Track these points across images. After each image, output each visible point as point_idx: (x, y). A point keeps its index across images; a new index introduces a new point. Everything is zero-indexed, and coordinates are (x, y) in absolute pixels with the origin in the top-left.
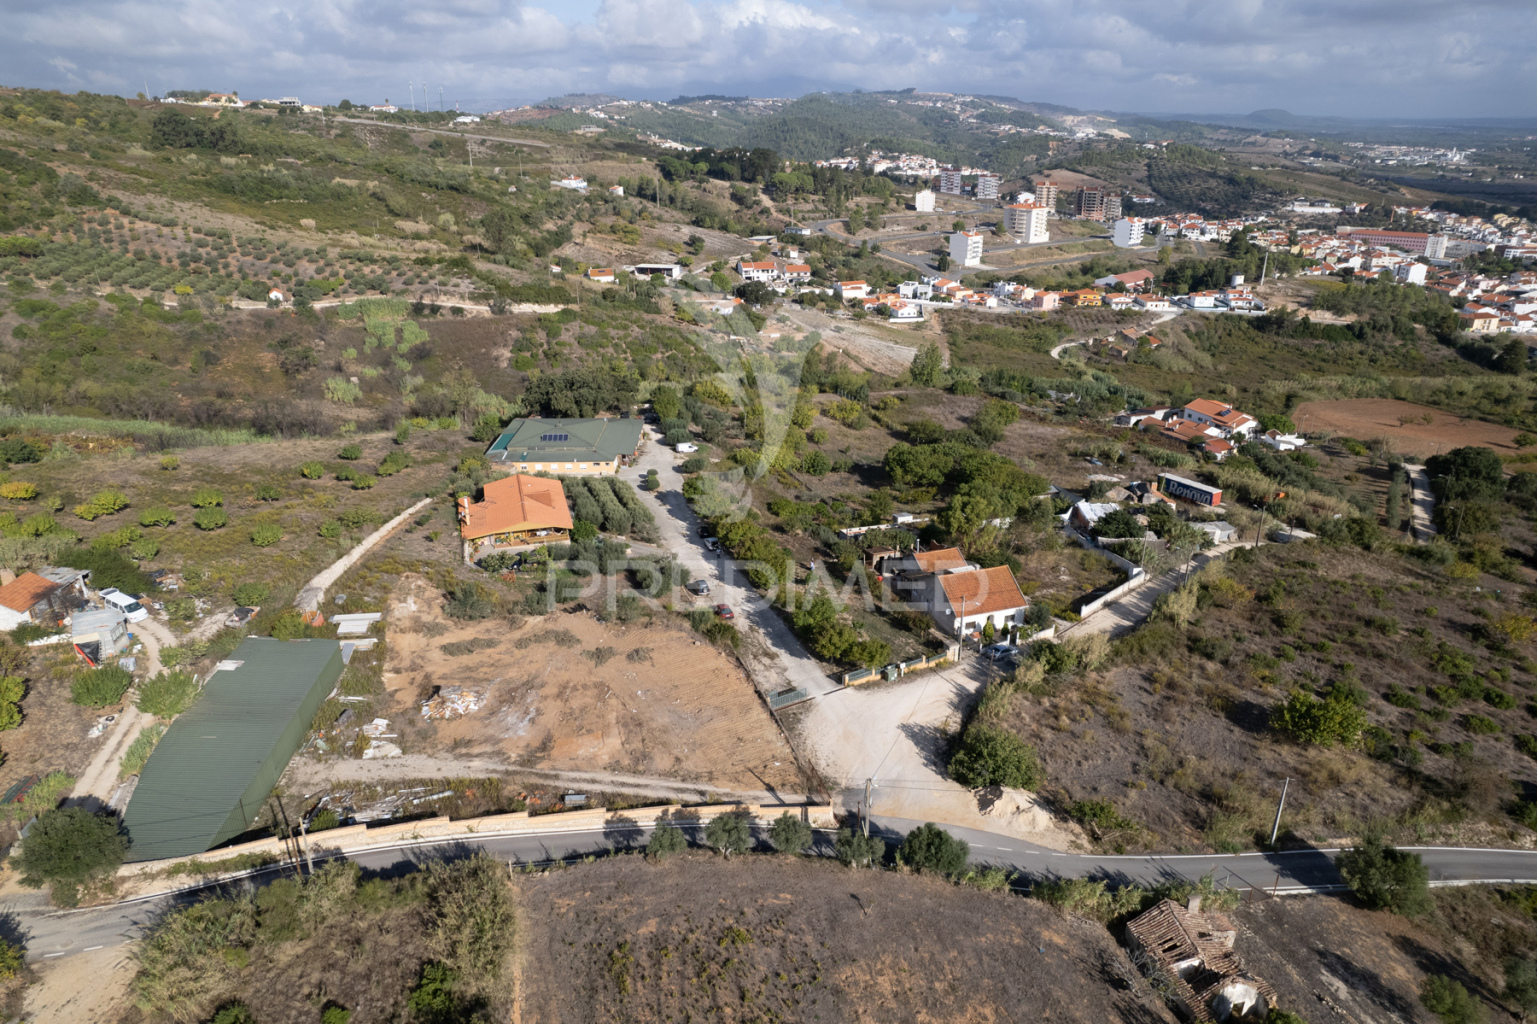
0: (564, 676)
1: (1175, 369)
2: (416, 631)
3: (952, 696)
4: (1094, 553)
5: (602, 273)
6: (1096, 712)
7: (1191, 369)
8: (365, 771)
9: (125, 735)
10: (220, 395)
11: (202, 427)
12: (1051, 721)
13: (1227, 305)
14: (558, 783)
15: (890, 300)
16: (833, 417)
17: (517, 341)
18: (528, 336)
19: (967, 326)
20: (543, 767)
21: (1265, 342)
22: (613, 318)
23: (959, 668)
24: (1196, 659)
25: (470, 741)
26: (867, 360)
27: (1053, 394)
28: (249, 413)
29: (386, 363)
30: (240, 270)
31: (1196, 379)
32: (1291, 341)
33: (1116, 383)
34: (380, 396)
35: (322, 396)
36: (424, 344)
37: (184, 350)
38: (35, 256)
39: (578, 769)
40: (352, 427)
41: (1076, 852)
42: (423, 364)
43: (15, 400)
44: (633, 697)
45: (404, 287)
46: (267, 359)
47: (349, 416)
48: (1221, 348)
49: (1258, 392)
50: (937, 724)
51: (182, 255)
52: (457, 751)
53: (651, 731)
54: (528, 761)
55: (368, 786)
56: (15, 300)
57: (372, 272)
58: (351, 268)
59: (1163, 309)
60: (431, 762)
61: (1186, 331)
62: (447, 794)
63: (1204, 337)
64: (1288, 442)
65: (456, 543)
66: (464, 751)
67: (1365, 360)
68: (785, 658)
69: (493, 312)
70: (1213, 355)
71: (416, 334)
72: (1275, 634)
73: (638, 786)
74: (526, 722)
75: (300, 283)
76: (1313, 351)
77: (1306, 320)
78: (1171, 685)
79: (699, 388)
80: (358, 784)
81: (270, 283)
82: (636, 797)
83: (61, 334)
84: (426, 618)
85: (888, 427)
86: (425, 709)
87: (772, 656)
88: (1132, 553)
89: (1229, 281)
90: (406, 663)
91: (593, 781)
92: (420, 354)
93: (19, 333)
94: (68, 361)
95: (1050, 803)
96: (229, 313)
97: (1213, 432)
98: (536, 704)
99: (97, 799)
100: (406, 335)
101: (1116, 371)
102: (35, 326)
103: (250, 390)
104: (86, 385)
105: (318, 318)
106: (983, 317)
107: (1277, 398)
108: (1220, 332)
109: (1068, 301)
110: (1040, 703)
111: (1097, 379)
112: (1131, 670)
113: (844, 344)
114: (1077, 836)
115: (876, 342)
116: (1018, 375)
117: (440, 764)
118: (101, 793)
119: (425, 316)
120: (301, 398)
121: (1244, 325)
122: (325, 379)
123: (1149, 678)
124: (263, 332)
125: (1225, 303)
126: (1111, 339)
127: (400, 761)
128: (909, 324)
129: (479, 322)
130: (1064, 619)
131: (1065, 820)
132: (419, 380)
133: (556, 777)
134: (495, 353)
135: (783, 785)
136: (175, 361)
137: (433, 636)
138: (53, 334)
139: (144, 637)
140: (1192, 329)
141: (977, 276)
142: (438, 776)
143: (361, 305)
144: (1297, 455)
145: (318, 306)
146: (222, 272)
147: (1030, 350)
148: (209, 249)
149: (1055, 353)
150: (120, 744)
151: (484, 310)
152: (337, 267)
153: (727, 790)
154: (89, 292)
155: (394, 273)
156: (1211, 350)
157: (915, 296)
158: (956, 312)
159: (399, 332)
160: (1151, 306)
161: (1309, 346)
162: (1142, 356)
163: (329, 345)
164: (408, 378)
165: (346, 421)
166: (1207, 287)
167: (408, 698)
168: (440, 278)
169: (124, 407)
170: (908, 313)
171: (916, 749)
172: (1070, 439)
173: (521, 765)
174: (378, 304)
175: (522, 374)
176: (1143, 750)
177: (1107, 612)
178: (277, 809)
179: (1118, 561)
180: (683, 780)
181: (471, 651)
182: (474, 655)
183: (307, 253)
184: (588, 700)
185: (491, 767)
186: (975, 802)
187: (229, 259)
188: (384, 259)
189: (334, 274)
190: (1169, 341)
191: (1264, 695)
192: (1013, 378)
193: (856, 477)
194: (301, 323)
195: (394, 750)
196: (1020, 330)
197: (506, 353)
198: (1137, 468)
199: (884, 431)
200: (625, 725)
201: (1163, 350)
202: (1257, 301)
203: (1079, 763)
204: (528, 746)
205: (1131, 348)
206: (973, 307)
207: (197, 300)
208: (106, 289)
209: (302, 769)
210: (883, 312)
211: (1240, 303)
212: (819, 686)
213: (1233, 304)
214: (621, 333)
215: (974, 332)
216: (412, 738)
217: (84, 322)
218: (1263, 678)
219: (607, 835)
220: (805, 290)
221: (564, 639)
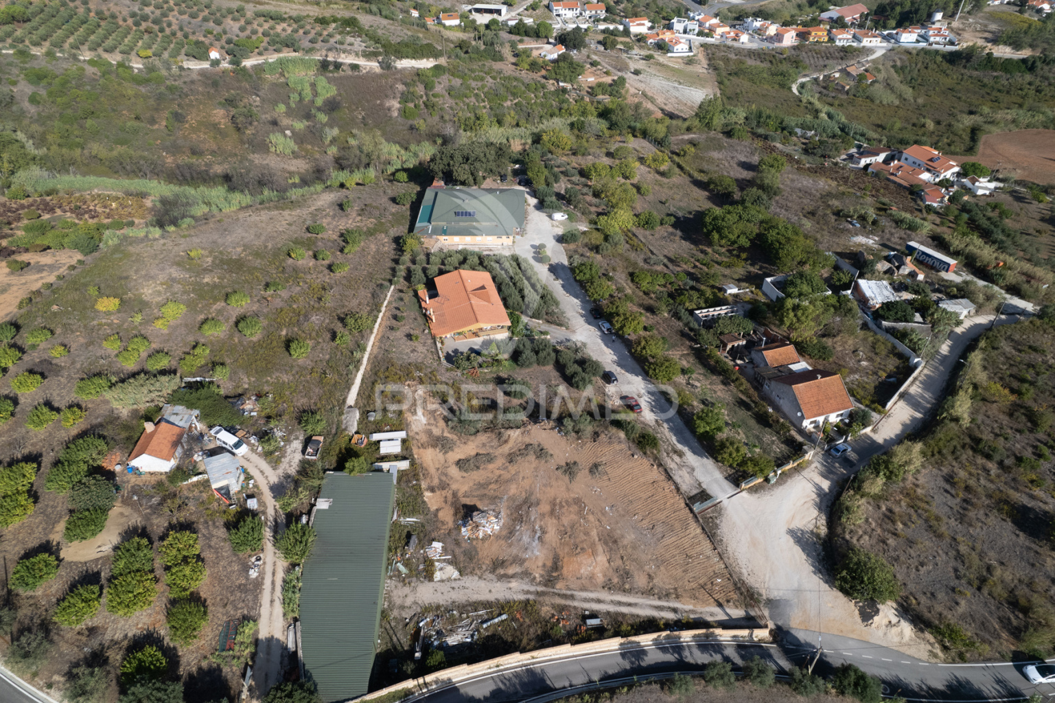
0: (551, 493)
1: (885, 103)
2: (432, 446)
3: (814, 496)
4: (881, 336)
5: (451, 17)
6: (919, 516)
7: (897, 102)
8: (439, 594)
9: (274, 574)
10: (194, 152)
11: (189, 185)
12: (890, 526)
13: (927, 41)
14: (576, 604)
15: (667, 36)
16: (649, 166)
17: (402, 94)
18: (411, 90)
19: (727, 60)
20: (560, 586)
21: (955, 73)
22: (472, 71)
23: (813, 466)
24: (980, 460)
25: (503, 562)
26: (660, 100)
27: (799, 131)
28: (218, 169)
29: (308, 116)
30: (181, 29)
31: (901, 113)
32: (975, 73)
33: (843, 119)
34: (309, 147)
35: (267, 151)
36: (334, 98)
37: (157, 110)
38: (24, 22)
39: (583, 589)
40: (297, 180)
41: (934, 660)
42: (335, 114)
43: (49, 164)
44: (604, 513)
45: (310, 45)
46: (220, 115)
47: (293, 169)
48: (919, 81)
49: (950, 125)
50: (811, 527)
51: (133, 15)
52: (497, 572)
53: (625, 547)
54: (549, 581)
55: (448, 610)
56: (22, 69)
57: (284, 30)
58: (266, 26)
59: (875, 44)
60: (482, 584)
61: (894, 67)
62: (504, 617)
63: (907, 71)
64: (984, 186)
65: (430, 341)
66: (502, 572)
67: (1032, 92)
68: (691, 458)
69: (382, 68)
70: (914, 88)
71: (327, 91)
72: (1031, 431)
73: (630, 605)
74: (537, 541)
75: (229, 42)
76: (991, 82)
77: (990, 55)
78: (967, 488)
79: (545, 138)
80: (438, 607)
81: (207, 41)
82: (633, 615)
83: (64, 99)
84: (436, 432)
85: (690, 175)
86: (463, 529)
87: (681, 454)
88: (911, 341)
89: (930, 16)
90: (436, 482)
91: (599, 601)
92: (331, 106)
93: (33, 100)
94: (75, 126)
95: (907, 611)
96: (183, 73)
97: (926, 176)
98: (538, 522)
99: (278, 640)
100: (319, 89)
101: (841, 105)
102: (43, 93)
103: (214, 147)
104: (96, 148)
105: (250, 76)
106: (739, 52)
107: (964, 130)
108: (919, 65)
109: (802, 36)
110: (879, 507)
111: (830, 116)
112: (935, 471)
113: (642, 86)
114: (931, 644)
115: (665, 83)
116: (773, 115)
117: (490, 586)
118: (278, 635)
119: (330, 71)
120: (253, 153)
121: (939, 59)
122: (268, 134)
123: (950, 479)
124: (212, 91)
125: (924, 38)
126: (837, 75)
127: (461, 583)
128: (682, 58)
129: (371, 76)
130: (874, 410)
131: (922, 630)
132: (335, 132)
133: (572, 597)
134: (387, 105)
135: (728, 601)
136: (153, 121)
137: (446, 452)
138: (59, 99)
139: (253, 472)
140: (899, 63)
141: (729, 10)
142: (491, 598)
143: (281, 62)
144: (992, 202)
145: (248, 63)
146: (168, 31)
147: (777, 87)
148: (152, 8)
149: (795, 89)
150: (273, 583)
151: (372, 66)
152: (255, 26)
153: (691, 607)
154: (75, 57)
155: (301, 31)
156: (911, 82)
157: (685, 32)
158: (717, 46)
159: (313, 85)
160: (866, 42)
161: (988, 77)
162: (860, 92)
163: (263, 100)
164: (327, 129)
165: (291, 174)
166: (912, 23)
167: (447, 516)
168: (338, 37)
169: (128, 167)
170: (681, 49)
171: (804, 557)
172: (829, 195)
173: (546, 585)
174: (294, 61)
175: (410, 122)
176: (959, 557)
177: (901, 404)
178: (391, 632)
179: (903, 347)
180: (660, 598)
181: (478, 468)
182: (481, 471)
183: (230, 11)
184: (574, 517)
185: (526, 588)
186: (857, 612)
187: (170, 18)
188: (290, 18)
189: (254, 32)
190: (881, 77)
191: (1032, 497)
192: (769, 117)
193: (679, 233)
194: (239, 81)
195: (452, 572)
196: (766, 65)
197: (395, 104)
198: (887, 231)
199: (687, 179)
200: (606, 543)
201: (877, 85)
202: (952, 36)
203: (918, 570)
204: (544, 565)
205: (852, 83)
206: (730, 43)
207: (157, 62)
208: (86, 55)
209: (395, 593)
210: (662, 47)
211: (938, 39)
212: (724, 491)
213: (932, 39)
214: (480, 84)
215: (733, 67)
216: (462, 558)
217: (78, 87)
218: (1032, 482)
219: (623, 655)
220: (602, 27)
221: (541, 453)
